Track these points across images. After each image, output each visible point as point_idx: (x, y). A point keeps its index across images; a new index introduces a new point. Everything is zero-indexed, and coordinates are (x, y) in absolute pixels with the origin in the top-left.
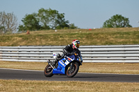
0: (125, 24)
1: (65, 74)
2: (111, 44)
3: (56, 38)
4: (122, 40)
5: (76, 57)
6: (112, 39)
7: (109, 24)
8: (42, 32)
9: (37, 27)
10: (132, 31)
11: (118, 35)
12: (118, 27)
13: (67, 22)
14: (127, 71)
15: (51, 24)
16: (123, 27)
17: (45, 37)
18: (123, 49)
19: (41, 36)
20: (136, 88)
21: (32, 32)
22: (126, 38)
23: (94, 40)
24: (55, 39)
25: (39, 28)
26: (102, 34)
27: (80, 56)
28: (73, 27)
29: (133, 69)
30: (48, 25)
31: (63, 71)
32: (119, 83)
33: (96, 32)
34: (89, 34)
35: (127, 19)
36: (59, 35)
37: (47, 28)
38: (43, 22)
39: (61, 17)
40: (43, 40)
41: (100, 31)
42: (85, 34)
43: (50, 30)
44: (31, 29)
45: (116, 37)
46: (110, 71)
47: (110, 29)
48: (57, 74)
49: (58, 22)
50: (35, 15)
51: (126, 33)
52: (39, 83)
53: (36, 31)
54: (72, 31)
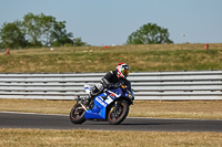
0: (162, 39)
1: (106, 119)
2: (141, 70)
3: (52, 60)
4: (157, 64)
5: (124, 91)
6: (142, 62)
7: (137, 39)
8: (30, 52)
9: (21, 43)
10: (173, 49)
11: (152, 56)
12: (150, 42)
13: (70, 35)
14: (166, 113)
15: (44, 38)
16: (160, 42)
17: (35, 59)
18: (159, 78)
19: (28, 57)
20: (180, 140)
21: (14, 52)
22: (164, 61)
23: (113, 64)
24: (51, 62)
25: (25, 44)
26: (126, 54)
27: (130, 89)
28: (79, 44)
29: (176, 110)
30: (39, 40)
31: (102, 114)
32: (153, 133)
33: (116, 51)
34: (105, 54)
35: (165, 31)
36: (57, 55)
37: (38, 45)
38: (31, 35)
39: (59, 27)
40: (31, 64)
41: (123, 50)
42: (98, 54)
43: (43, 49)
44: (12, 46)
45: (148, 60)
46: (139, 113)
47: (139, 46)
48: (92, 119)
49: (55, 35)
50: (18, 23)
51: (163, 53)
52: (25, 133)
53: (21, 50)
54: (78, 50)
